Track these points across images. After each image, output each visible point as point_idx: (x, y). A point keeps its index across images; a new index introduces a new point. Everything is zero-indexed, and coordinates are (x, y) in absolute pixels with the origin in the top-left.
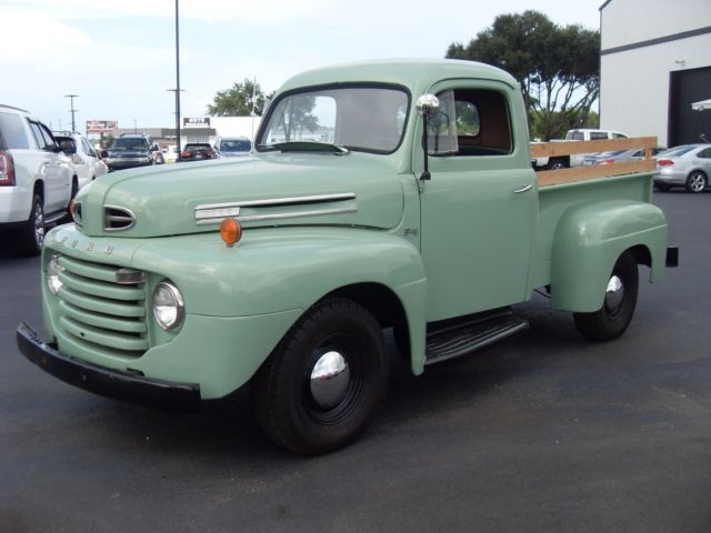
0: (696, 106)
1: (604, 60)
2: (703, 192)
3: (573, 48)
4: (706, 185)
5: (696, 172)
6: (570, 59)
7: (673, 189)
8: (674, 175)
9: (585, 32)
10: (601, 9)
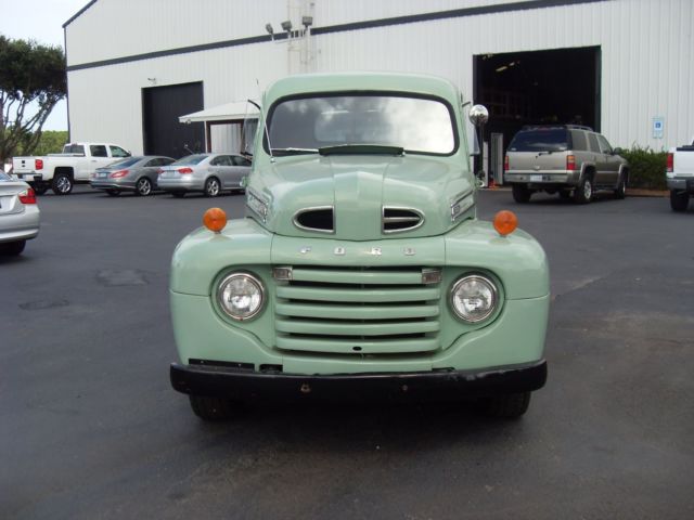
0: (183, 119)
1: (70, 75)
2: (218, 195)
3: (27, 63)
4: (220, 190)
5: (212, 178)
6: (25, 74)
7: (187, 194)
8: (194, 182)
9: (39, 48)
10: (64, 26)
